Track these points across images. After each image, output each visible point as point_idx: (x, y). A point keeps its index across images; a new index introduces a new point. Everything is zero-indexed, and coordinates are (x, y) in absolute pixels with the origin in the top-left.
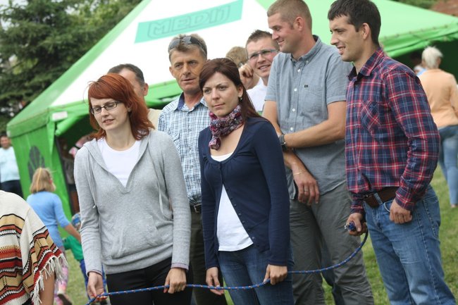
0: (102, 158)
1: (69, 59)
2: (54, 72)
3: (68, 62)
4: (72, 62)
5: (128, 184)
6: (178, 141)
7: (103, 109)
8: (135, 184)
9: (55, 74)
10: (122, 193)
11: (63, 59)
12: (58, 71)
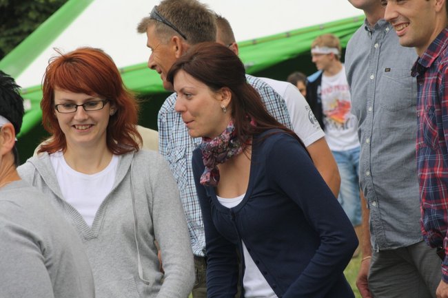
0: (56, 183)
1: (32, 15)
2: (9, 35)
3: (31, 20)
4: (38, 21)
5: (95, 224)
6: (184, 160)
7: (80, 109)
8: (106, 224)
9: (9, 38)
10: (86, 239)
11: (23, 15)
12: (15, 34)
